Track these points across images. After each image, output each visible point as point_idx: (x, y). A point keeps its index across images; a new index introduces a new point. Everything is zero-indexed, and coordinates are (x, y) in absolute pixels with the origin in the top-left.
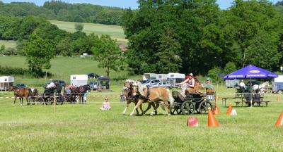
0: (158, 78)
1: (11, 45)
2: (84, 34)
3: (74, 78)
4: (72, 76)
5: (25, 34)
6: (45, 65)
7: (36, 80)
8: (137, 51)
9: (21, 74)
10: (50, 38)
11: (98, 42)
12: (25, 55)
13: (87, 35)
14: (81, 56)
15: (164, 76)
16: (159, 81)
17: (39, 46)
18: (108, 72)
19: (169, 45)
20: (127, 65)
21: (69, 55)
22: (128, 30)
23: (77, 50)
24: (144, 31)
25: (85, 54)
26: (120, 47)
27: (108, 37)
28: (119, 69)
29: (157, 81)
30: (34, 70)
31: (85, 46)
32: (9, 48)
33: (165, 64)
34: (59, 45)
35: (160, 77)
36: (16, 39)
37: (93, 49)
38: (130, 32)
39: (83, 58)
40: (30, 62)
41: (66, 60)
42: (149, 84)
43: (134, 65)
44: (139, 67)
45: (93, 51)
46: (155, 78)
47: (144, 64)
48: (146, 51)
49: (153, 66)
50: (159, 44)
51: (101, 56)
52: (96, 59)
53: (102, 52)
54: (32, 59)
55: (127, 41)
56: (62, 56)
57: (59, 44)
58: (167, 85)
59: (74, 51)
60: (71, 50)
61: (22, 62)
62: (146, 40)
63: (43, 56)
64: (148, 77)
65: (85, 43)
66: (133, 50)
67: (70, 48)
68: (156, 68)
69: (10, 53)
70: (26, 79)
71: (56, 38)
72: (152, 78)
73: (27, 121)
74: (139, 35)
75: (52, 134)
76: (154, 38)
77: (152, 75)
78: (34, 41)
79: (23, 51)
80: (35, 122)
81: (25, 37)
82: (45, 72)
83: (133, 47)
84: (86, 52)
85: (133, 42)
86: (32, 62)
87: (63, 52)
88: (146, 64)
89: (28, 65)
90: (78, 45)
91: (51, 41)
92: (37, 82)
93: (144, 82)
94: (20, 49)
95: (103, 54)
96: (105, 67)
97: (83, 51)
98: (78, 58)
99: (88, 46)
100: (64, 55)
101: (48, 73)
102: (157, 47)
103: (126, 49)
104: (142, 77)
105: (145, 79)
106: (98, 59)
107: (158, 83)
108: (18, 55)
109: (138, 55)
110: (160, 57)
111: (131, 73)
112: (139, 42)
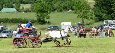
0: (113, 23)
1: (28, 6)
3: (63, 24)
4: (62, 23)
7: (42, 26)
8: (100, 7)
11: (77, 3)
12: (35, 12)
14: (68, 11)
16: (113, 24)
17: (43, 6)
18: (83, 20)
21: (61, 11)
23: (66, 8)
25: (70, 10)
28: (90, 18)
29: (112, 25)
30: (40, 20)
31: (70, 6)
32: (27, 8)
34: (55, 6)
35: (114, 22)
36: (30, 3)
39: (69, 13)
40: (38, 15)
41: (59, 14)
42: (107, 26)
43: (99, 15)
44: (101, 17)
45: (74, 8)
46: (111, 23)
47: (104, 15)
48: (104, 7)
49: (110, 15)
50: (113, 3)
51: (79, 11)
52: (76, 13)
53: (79, 8)
54: (39, 14)
56: (57, 12)
59: (64, 9)
60: (62, 8)
61: (33, 16)
62: (105, 1)
63: (45, 12)
64: (107, 22)
65: (69, 4)
66: (97, 7)
68: (111, 17)
69: (27, 11)
71: (53, 2)
72: (109, 23)
77: (109, 21)
78: (40, 4)
79: (34, 9)
81: (35, 1)
82: (47, 21)
83: (98, 5)
84: (70, 9)
85: (98, 2)
86: (39, 16)
87: (57, 9)
88: (106, 15)
89: (37, 17)
90: (66, 5)
91: (51, 3)
92: (42, 27)
93: (105, 25)
94: (32, 8)
95: (80, 10)
96: (82, 17)
97: (69, 8)
98: (66, 12)
99: (71, 5)
100: (58, 11)
101: (48, 22)
102: (111, 4)
103: (94, 7)
104: (103, 23)
105: (105, 23)
106: (77, 13)
107: (113, 26)
108: (32, 12)
109: (101, 10)
110: (114, 10)
111: (96, 20)
112: (101, 2)
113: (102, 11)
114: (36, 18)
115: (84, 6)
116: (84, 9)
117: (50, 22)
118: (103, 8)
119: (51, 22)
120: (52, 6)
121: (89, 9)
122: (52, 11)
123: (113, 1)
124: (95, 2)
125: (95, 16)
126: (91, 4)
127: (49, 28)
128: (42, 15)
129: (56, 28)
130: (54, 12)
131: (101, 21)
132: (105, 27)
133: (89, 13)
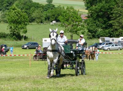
0: (111, 41)
2: (54, 6)
3: (46, 41)
4: (44, 39)
5: (7, 6)
6: (22, 30)
7: (16, 41)
8: (95, 20)
9: (4, 37)
10: (26, 9)
11: (64, 12)
12: (7, 22)
13: (56, 6)
14: (51, 23)
15: (116, 40)
16: (112, 43)
18: (72, 36)
19: (120, 15)
20: (86, 31)
21: (42, 22)
22: (88, 3)
23: (48, 19)
24: (101, 3)
25: (54, 22)
26: (81, 16)
27: (72, 8)
29: (110, 43)
30: (14, 34)
31: (54, 16)
33: (116, 30)
34: (34, 15)
35: (113, 40)
37: (60, 18)
38: (89, 4)
39: (52, 25)
40: (11, 28)
41: (39, 26)
42: (104, 45)
44: (95, 32)
46: (109, 41)
47: (100, 30)
48: (100, 19)
49: (107, 31)
50: (112, 14)
51: (66, 23)
52: (62, 26)
53: (67, 20)
55: (87, 11)
56: (36, 23)
57: (34, 13)
58: (118, 47)
59: (46, 19)
60: (43, 18)
61: (5, 28)
62: (102, 11)
63: (20, 23)
64: (103, 40)
66: (91, 19)
67: (42, 17)
70: (8, 41)
71: (31, 9)
72: (107, 41)
73: (8, 75)
74: (96, 7)
75: (27, 85)
76: (108, 9)
77: (107, 39)
79: (6, 19)
80: (14, 75)
81: (7, 8)
82: (23, 36)
83: (92, 16)
84: (54, 20)
85: (92, 12)
86: (13, 28)
87: (37, 20)
88: (102, 30)
89: (9, 30)
90: (48, 15)
91: (28, 11)
92: (17, 43)
93: (101, 44)
94: (3, 17)
95: (68, 22)
96: (70, 32)
97: (52, 19)
98: (48, 25)
99: (56, 15)
100: (38, 23)
101: (25, 37)
102: (110, 16)
103: (86, 18)
104: (99, 40)
105: (101, 41)
106: (64, 26)
107: (111, 45)
108: (2, 22)
109: (95, 23)
110: (113, 24)
111: (89, 37)
112: (96, 12)
113: (97, 25)
114: (8, 32)
115: (73, 17)
116: (73, 21)
117: (27, 38)
118: (98, 21)
119: (29, 37)
120: (29, 14)
121: (79, 21)
122: (30, 22)
123: (112, 12)
124: (88, 12)
125: (87, 30)
126: (82, 14)
127: (26, 45)
128: (17, 27)
129: (36, 45)
130: (32, 23)
131: (95, 38)
132: (101, 47)
133: (80, 27)
